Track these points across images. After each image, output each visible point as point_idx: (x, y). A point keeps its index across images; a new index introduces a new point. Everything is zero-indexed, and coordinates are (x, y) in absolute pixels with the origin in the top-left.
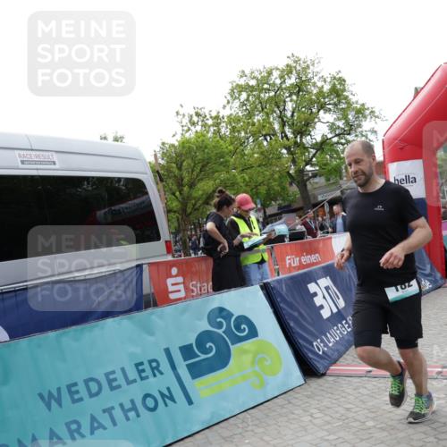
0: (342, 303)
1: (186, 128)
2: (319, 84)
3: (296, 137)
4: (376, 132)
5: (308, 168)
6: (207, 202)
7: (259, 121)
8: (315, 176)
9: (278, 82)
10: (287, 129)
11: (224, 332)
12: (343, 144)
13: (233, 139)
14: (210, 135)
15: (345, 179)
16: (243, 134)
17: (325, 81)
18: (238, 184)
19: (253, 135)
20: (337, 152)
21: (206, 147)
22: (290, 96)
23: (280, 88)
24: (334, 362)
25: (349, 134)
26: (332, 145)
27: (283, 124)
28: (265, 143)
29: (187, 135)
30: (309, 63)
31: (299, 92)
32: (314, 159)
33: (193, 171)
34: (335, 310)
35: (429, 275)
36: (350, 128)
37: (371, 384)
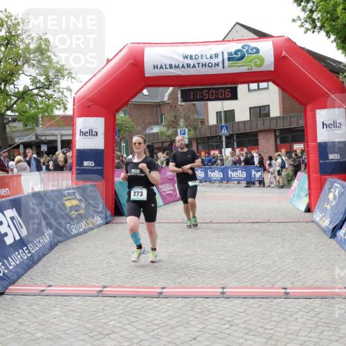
0: (24, 232)
4: (71, 90)
8: (14, 120)
12: (42, 97)
15: (40, 126)
20: (36, 102)
24: (13, 283)
25: (48, 89)
26: (33, 96)
30: (19, 20)
31: (7, 44)
32: (15, 106)
34: (18, 238)
35: (101, 212)
36: (50, 84)
37: (44, 301)
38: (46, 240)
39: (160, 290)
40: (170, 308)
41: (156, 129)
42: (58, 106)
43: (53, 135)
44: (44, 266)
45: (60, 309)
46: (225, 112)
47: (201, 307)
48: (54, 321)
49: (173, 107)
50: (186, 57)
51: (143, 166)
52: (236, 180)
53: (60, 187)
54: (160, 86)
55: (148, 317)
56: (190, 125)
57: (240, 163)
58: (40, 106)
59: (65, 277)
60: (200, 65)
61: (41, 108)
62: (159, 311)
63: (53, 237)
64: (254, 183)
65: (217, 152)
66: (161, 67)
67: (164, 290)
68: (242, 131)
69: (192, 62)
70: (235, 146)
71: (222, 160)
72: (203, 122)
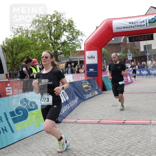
0: (68, 98)
1: (15, 34)
2: (64, 22)
3: (55, 40)
4: (82, 40)
5: (59, 51)
6: (22, 61)
7: (42, 33)
8: (61, 54)
9: (50, 20)
10: (52, 37)
11: (26, 107)
12: (71, 44)
13: (33, 39)
14: (24, 37)
15: (71, 56)
16: (36, 37)
17: (66, 21)
18: (33, 55)
19: (40, 38)
20: (69, 46)
21: (22, 41)
22: (54, 25)
23: (50, 22)
24: (64, 118)
25: (73, 40)
26: (67, 43)
27: (51, 35)
28: (44, 41)
29: (16, 36)
30: (61, 14)
31: (57, 24)
32: (61, 48)
33: (17, 49)
34: (65, 100)
35: (97, 90)
36: (74, 38)
37: (76, 126)
38: (76, 101)
39: (124, 121)
40: (128, 129)
42: (78, 47)
43: (76, 59)
44: (76, 112)
45: (83, 129)
46: (148, 45)
47: (141, 129)
48: (81, 133)
49: (125, 44)
50: (130, 23)
52: (154, 74)
53: (80, 80)
54: (119, 36)
55: (119, 132)
56: (132, 52)
58: (71, 47)
59: (84, 116)
60: (137, 26)
61: (71, 48)
62: (123, 130)
63: (79, 100)
65: (145, 63)
66: (120, 28)
67: (125, 121)
69: (133, 25)
70: (153, 60)
71: (147, 66)
72: (138, 50)
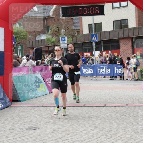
41: (43, 37)
46: (95, 24)
49: (56, 20)
51: (60, 62)
52: (103, 75)
56: (69, 34)
57: (106, 62)
64: (116, 77)
65: (89, 54)
68: (107, 38)
70: (102, 50)
71: (92, 60)
72: (78, 32)
